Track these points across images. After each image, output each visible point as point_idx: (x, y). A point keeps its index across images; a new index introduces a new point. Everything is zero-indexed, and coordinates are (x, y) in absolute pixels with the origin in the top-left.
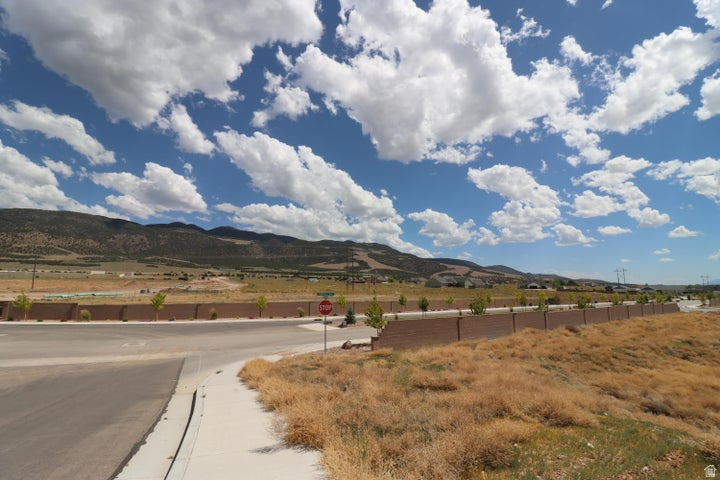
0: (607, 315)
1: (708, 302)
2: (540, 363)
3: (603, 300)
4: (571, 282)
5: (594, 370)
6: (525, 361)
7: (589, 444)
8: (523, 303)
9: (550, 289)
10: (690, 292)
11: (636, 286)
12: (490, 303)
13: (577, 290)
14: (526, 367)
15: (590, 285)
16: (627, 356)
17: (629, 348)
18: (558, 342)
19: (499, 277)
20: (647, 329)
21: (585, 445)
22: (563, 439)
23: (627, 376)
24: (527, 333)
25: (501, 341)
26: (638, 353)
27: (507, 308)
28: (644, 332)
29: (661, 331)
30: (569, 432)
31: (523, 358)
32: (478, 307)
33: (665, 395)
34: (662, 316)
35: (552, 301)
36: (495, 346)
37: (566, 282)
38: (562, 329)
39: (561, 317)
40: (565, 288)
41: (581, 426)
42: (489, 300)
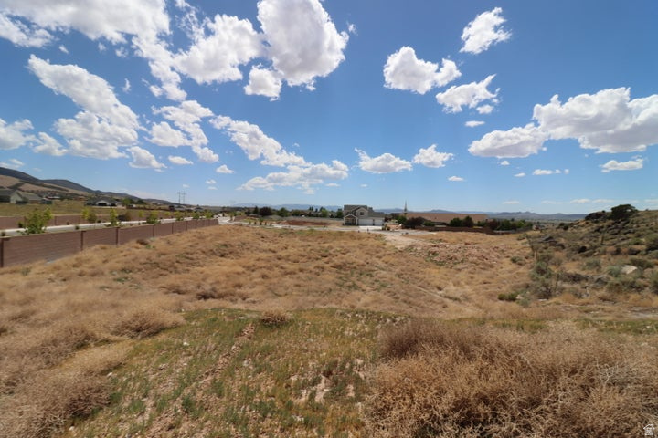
0: (171, 228)
1: (234, 218)
2: (113, 277)
3: (167, 217)
4: (141, 201)
5: (161, 275)
6: (96, 277)
7: (185, 343)
8: (91, 220)
9: (120, 207)
10: (225, 211)
11: (190, 206)
12: (48, 221)
13: (145, 209)
14: (99, 284)
15: (156, 204)
16: (188, 259)
17: (188, 253)
18: (129, 255)
19: (61, 193)
20: (199, 238)
21: (181, 345)
22: (159, 348)
23: (187, 275)
24: (96, 250)
25: (64, 261)
26: (194, 256)
27: (71, 226)
28: (198, 241)
29: (209, 239)
30: (162, 337)
31: (93, 275)
32: (34, 226)
33: (211, 284)
34: (209, 228)
35: (122, 218)
36: (57, 268)
37: (136, 201)
38: (133, 243)
39: (132, 233)
40: (134, 206)
41: (171, 328)
42: (48, 218)
